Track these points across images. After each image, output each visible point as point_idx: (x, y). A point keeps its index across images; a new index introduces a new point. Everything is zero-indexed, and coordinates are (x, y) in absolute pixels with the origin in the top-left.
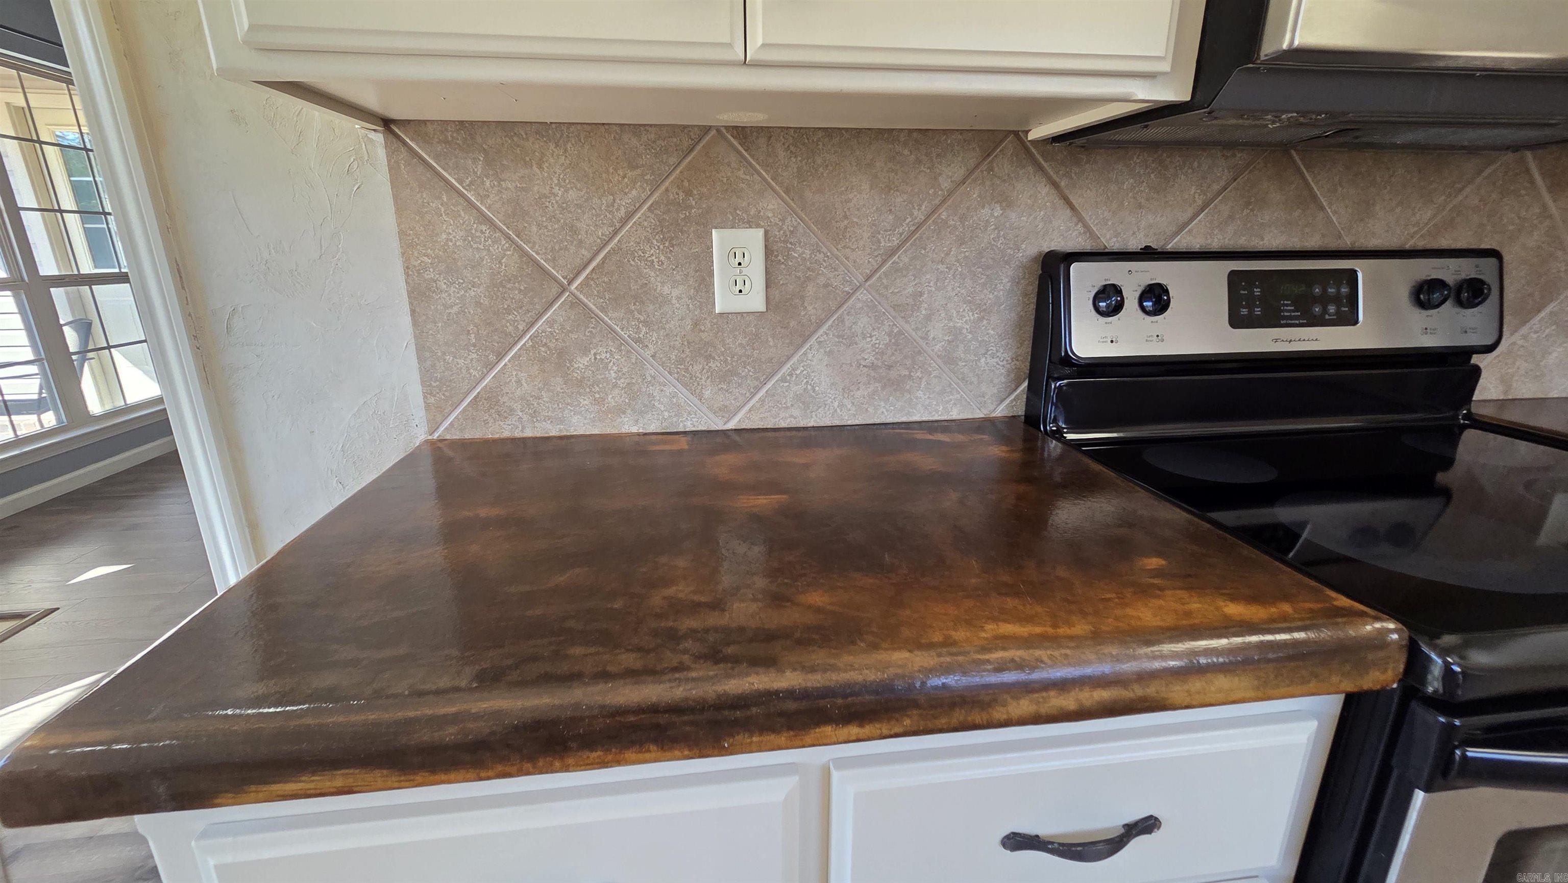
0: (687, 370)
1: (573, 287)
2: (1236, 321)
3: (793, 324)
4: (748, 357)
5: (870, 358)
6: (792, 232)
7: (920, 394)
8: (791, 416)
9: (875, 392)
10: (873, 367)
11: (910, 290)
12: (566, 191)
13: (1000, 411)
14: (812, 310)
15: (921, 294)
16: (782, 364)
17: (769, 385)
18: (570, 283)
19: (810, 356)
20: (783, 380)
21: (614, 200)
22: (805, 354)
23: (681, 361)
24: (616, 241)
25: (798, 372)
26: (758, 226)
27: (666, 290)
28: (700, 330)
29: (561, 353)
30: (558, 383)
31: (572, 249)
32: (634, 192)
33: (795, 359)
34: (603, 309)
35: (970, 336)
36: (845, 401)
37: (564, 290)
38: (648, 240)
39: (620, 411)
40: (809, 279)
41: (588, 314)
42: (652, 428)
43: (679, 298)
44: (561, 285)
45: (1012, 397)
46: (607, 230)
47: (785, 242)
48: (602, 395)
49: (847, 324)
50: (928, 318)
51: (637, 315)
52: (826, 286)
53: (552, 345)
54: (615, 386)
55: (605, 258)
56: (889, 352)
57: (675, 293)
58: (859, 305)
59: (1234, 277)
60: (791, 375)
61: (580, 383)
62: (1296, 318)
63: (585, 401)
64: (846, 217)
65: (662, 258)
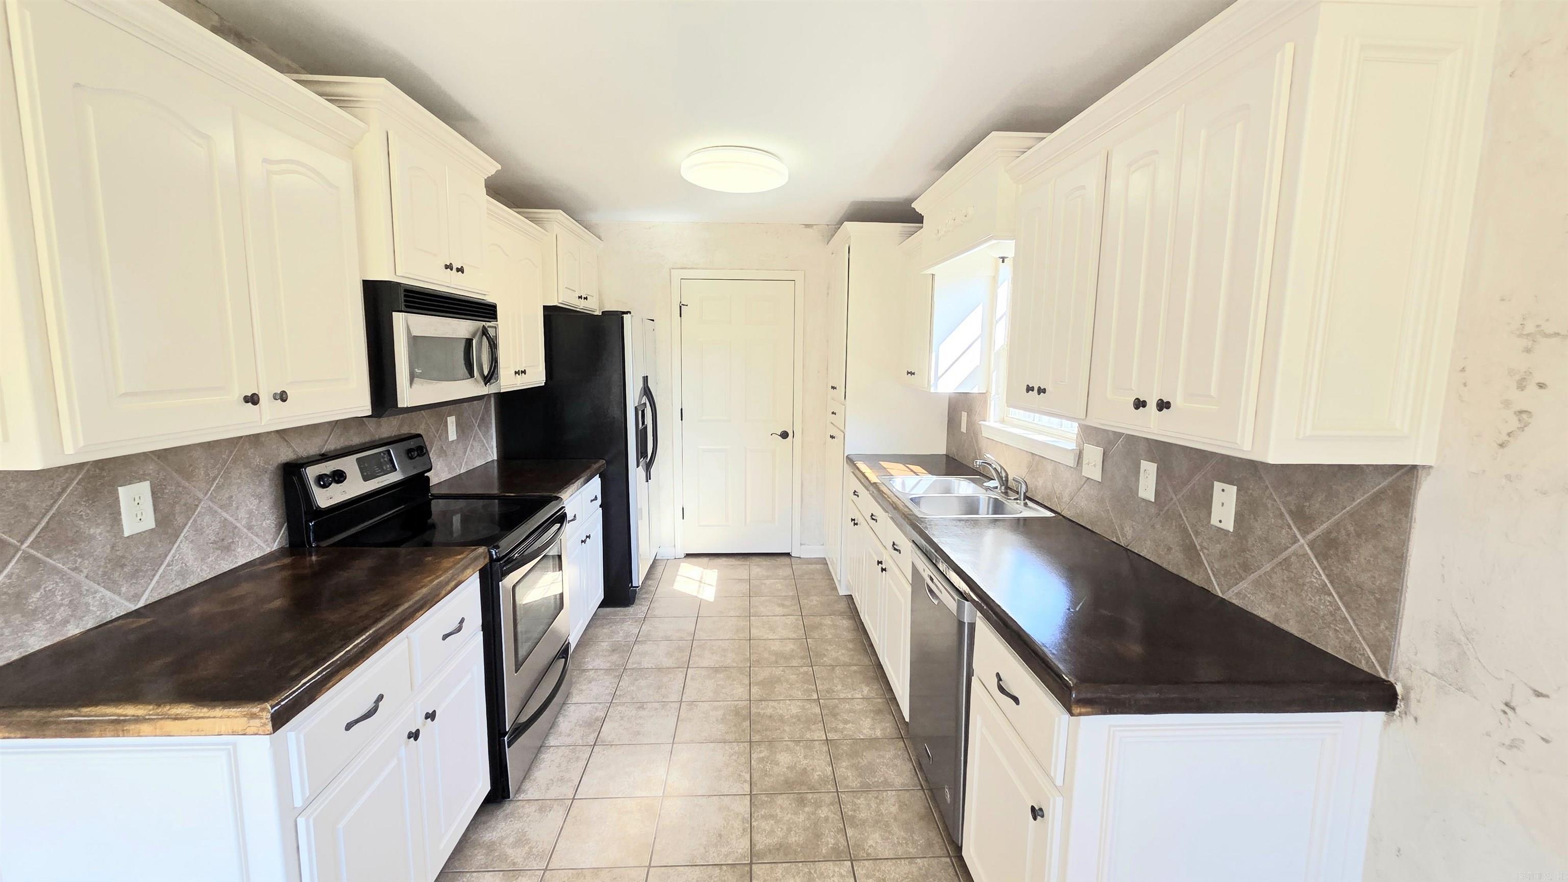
0: (109, 578)
1: (24, 547)
2: (366, 479)
3: (170, 531)
4: (147, 557)
5: (213, 538)
6: (164, 479)
7: (239, 550)
8: (177, 586)
9: (218, 556)
10: (215, 542)
11: (227, 496)
12: (19, 484)
13: (275, 547)
14: (180, 519)
15: (231, 497)
16: (166, 556)
17: (161, 571)
18: (22, 543)
19: (182, 546)
20: (168, 565)
21: (53, 483)
22: (179, 546)
23: (105, 573)
24: (55, 509)
25: (176, 558)
26: (145, 480)
27: (92, 531)
28: (117, 550)
29: (18, 595)
30: (17, 619)
31: (24, 521)
32: (67, 475)
33: (173, 551)
34: (49, 556)
35: (257, 512)
36: (203, 567)
37: (18, 549)
38: (79, 503)
39: (66, 622)
40: (176, 503)
41: (37, 561)
42: (90, 625)
43: (100, 534)
44: (15, 546)
45: (279, 537)
46: (49, 503)
47: (161, 485)
48: (51, 616)
49: (198, 523)
50: (237, 508)
51: (74, 553)
52: (185, 505)
53: (10, 592)
54: (62, 605)
55: (48, 523)
56: (221, 531)
57: (98, 531)
58: (203, 511)
59: (358, 460)
60: (172, 561)
61: (34, 611)
62: (381, 472)
63: (39, 625)
64: (191, 465)
65: (88, 511)
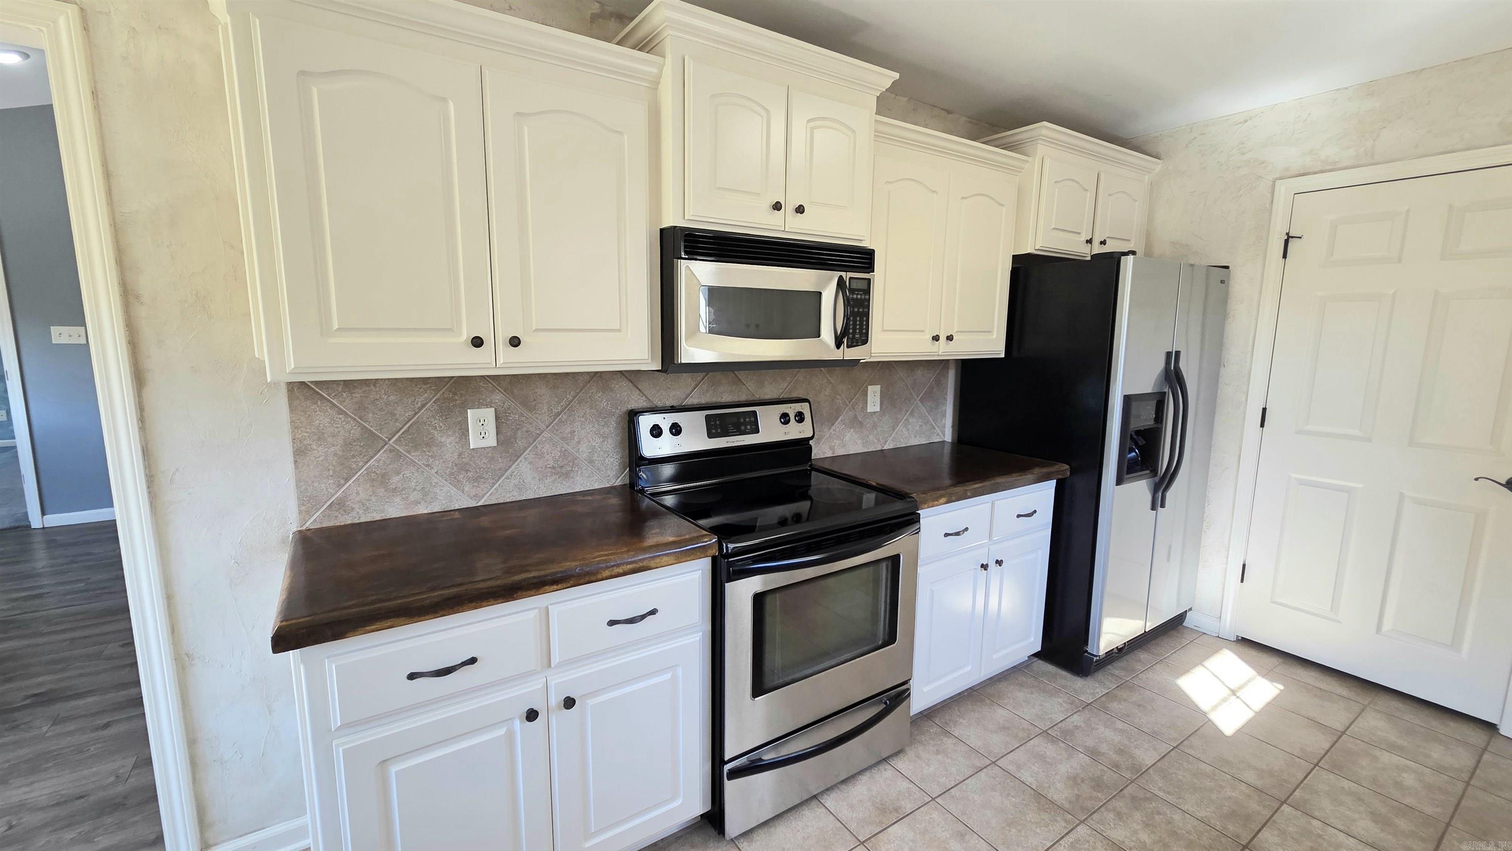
0: (455, 478)
1: (391, 442)
2: (710, 435)
3: (511, 450)
4: (489, 468)
5: (552, 463)
6: (508, 408)
7: (578, 478)
8: (513, 496)
9: (555, 479)
10: (553, 468)
11: (568, 430)
12: (389, 396)
13: (618, 483)
14: (520, 443)
15: (574, 432)
16: (506, 470)
17: (500, 481)
18: (390, 440)
19: (521, 465)
20: (507, 478)
21: (415, 399)
22: (518, 464)
23: (452, 474)
24: (416, 418)
25: (515, 474)
26: (491, 407)
27: (443, 440)
28: (462, 458)
29: (384, 476)
30: (381, 491)
31: (392, 423)
32: (426, 395)
33: (513, 467)
34: (409, 452)
35: (599, 449)
36: (541, 486)
37: (386, 444)
38: (433, 416)
39: (417, 503)
40: (518, 429)
41: (399, 455)
42: (437, 509)
43: (450, 443)
44: (384, 441)
45: (623, 475)
46: (411, 413)
47: (505, 413)
48: (407, 495)
49: (539, 448)
50: (579, 443)
51: (428, 453)
52: (527, 432)
53: (378, 472)
54: (415, 490)
55: (409, 428)
56: (561, 460)
57: (448, 441)
58: (544, 439)
59: (707, 417)
60: (511, 476)
61: (394, 490)
62: (735, 432)
63: (398, 500)
64: (535, 400)
65: (441, 425)
